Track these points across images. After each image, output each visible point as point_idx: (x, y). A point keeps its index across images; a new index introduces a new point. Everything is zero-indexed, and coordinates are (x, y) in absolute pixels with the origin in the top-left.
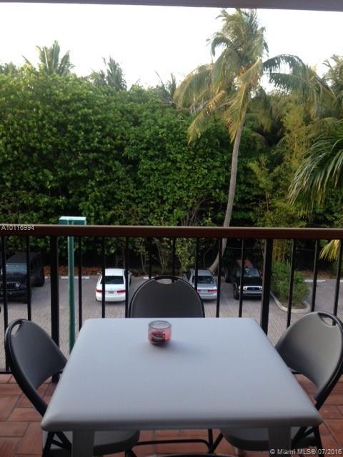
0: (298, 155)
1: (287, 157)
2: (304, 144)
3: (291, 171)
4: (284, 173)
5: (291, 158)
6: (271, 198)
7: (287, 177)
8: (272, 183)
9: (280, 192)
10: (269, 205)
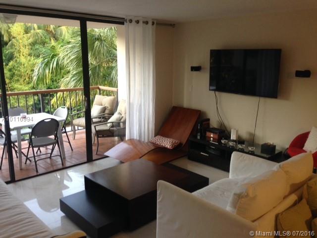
0: (24, 54)
1: (16, 54)
2: (27, 47)
3: (21, 64)
4: (16, 66)
5: (20, 55)
6: (10, 83)
7: (19, 68)
8: (9, 73)
9: (16, 78)
10: (9, 88)
